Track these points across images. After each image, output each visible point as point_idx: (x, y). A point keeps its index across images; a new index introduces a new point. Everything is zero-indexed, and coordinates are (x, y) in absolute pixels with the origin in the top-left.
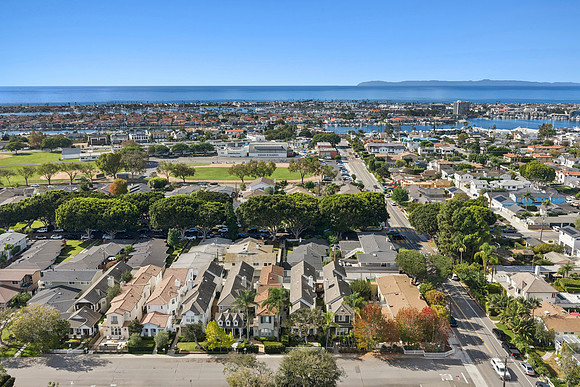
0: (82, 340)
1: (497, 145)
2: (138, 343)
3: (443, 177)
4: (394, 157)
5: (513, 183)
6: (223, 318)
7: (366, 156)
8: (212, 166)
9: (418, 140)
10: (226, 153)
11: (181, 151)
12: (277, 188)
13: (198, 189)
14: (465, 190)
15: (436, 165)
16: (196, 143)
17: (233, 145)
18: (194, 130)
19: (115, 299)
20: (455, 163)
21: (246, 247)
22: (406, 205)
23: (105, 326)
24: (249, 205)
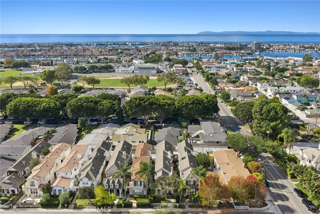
0: (10, 197)
1: (281, 66)
2: (48, 201)
3: (250, 85)
4: (220, 73)
5: (293, 88)
6: (108, 182)
7: (203, 72)
8: (112, 78)
9: (234, 63)
10: (120, 70)
11: (93, 69)
12: (150, 91)
13: (101, 92)
14: (264, 93)
15: (245, 78)
16: (103, 65)
17: (124, 66)
18: (102, 57)
19: (35, 168)
20: (257, 76)
21: (128, 130)
22: (229, 102)
23: (26, 188)
24: (130, 103)
